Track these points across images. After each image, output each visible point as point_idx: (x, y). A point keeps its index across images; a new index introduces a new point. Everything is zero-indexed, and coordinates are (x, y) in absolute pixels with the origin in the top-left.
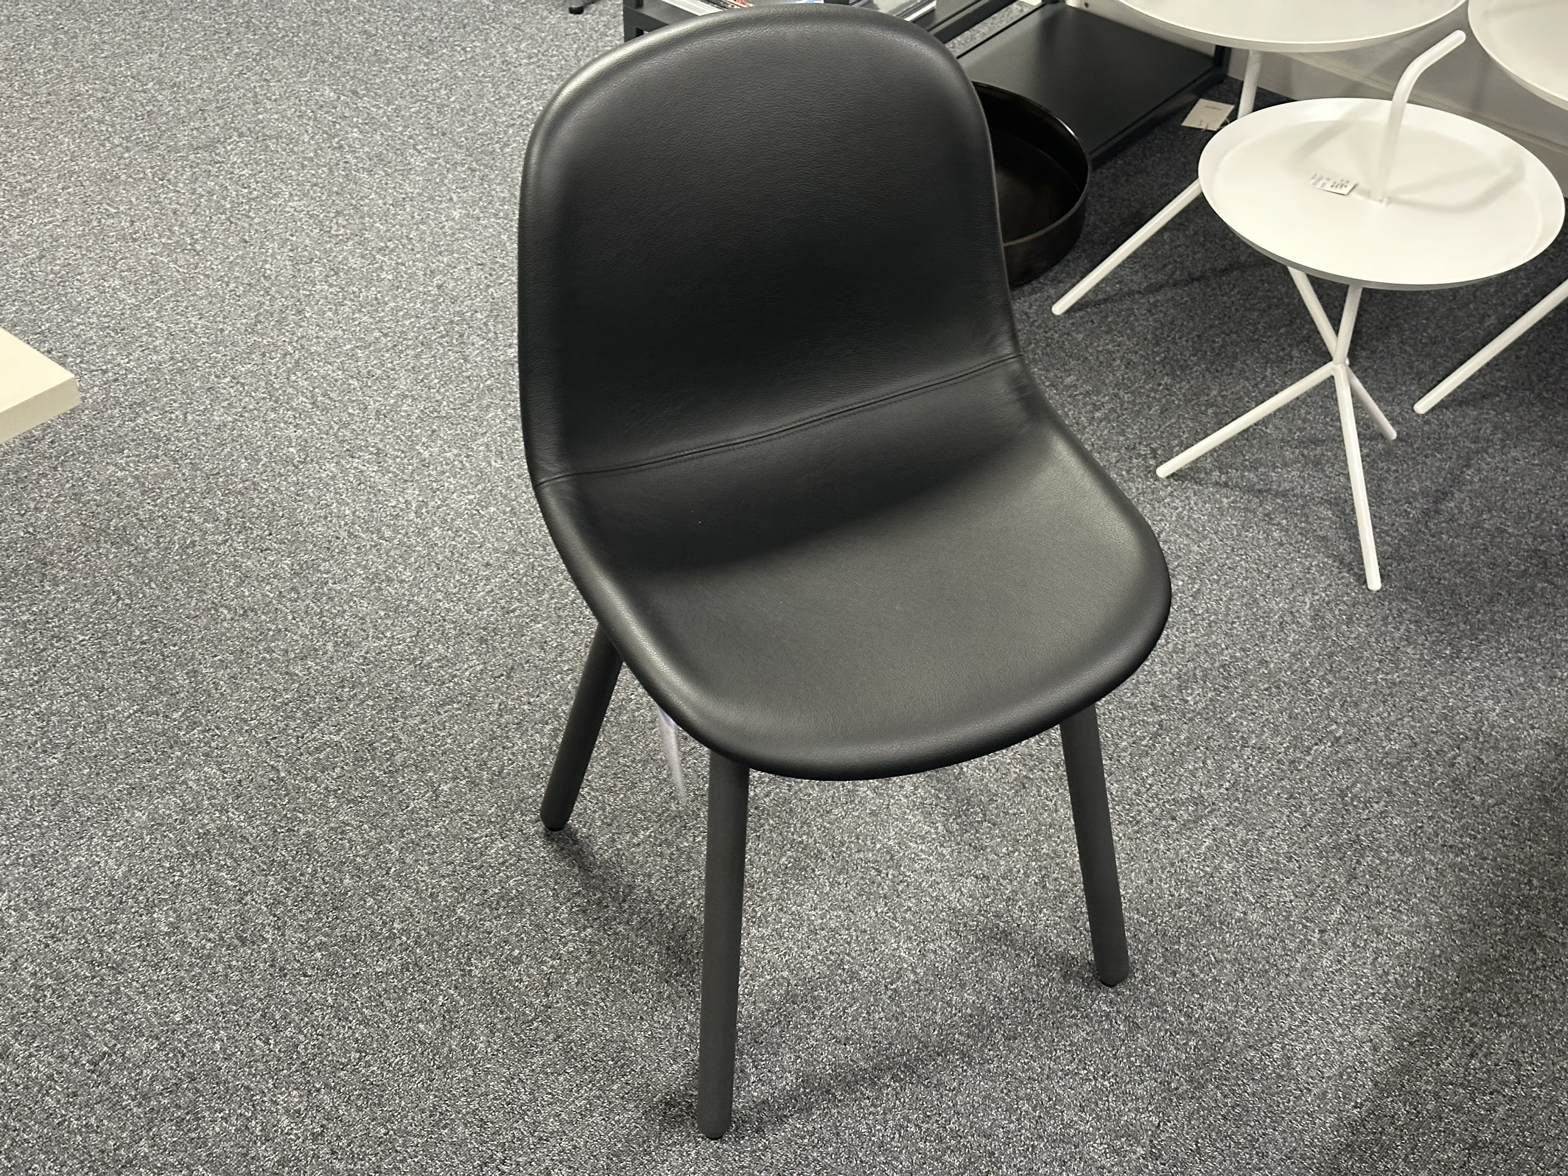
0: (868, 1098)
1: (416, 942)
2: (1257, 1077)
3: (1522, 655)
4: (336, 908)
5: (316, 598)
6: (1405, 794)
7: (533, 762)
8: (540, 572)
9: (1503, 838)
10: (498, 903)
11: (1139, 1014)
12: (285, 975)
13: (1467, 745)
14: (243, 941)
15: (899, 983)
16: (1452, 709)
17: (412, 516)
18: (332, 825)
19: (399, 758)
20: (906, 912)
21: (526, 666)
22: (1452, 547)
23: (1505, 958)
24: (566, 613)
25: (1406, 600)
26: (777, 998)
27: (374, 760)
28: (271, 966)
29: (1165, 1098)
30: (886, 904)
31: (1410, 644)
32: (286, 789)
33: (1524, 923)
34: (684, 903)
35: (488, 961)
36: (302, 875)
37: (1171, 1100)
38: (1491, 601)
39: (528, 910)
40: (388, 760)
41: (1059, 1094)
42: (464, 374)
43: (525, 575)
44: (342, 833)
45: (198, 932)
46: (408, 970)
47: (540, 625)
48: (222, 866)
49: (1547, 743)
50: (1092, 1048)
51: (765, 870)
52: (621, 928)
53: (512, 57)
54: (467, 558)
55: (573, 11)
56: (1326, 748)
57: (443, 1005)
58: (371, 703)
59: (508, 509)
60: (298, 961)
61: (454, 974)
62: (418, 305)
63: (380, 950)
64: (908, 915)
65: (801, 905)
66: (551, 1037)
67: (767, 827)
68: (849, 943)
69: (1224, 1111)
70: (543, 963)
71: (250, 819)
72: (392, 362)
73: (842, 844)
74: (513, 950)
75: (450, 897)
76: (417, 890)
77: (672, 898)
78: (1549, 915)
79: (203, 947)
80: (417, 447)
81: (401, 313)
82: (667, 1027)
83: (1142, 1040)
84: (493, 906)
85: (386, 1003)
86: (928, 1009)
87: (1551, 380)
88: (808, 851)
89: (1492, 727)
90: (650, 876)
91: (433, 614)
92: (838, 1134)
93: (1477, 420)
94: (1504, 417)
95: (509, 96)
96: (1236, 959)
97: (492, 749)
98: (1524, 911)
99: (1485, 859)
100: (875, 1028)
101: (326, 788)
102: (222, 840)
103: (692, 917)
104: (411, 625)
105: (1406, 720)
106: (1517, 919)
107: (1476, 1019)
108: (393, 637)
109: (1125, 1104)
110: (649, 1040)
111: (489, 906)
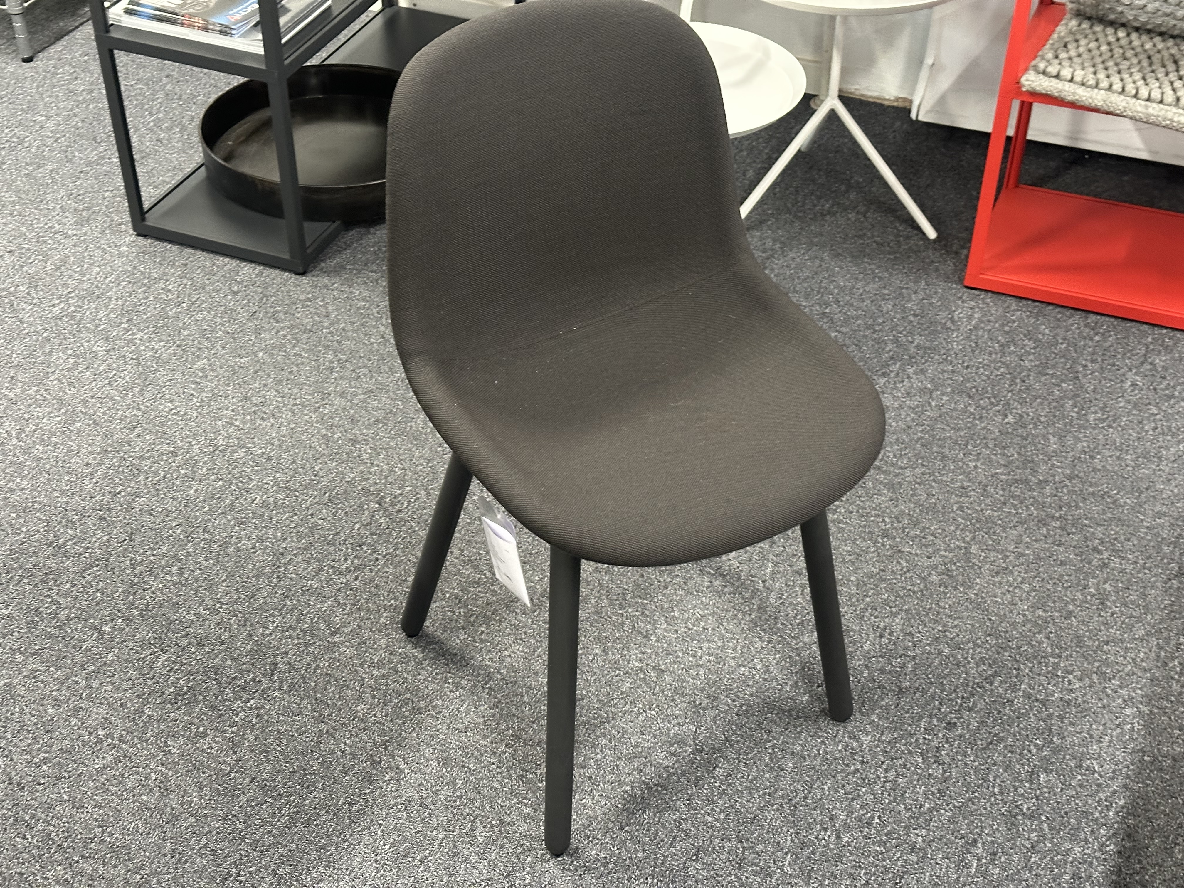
0: (493, 764)
1: (120, 741)
2: (751, 683)
4: (48, 732)
7: (171, 595)
8: (131, 461)
9: (859, 497)
10: (176, 699)
11: (661, 663)
15: (491, 683)
17: (15, 441)
18: (25, 674)
19: (62, 616)
20: (481, 634)
21: (143, 530)
23: (883, 571)
24: (162, 486)
26: (407, 714)
27: (42, 620)
28: (9, 784)
29: (695, 712)
30: (465, 633)
33: (888, 547)
34: (318, 666)
35: (181, 741)
37: (699, 712)
39: (201, 698)
40: (54, 618)
41: (624, 728)
42: (24, 332)
43: (120, 466)
44: (34, 677)
47: (144, 499)
50: (637, 692)
51: (371, 630)
52: (276, 693)
54: (70, 463)
55: (24, 60)
57: (156, 779)
58: (26, 581)
59: (91, 422)
60: (30, 775)
61: (158, 756)
63: (93, 753)
64: (483, 637)
66: (247, 780)
67: (363, 601)
69: (736, 710)
70: (225, 731)
74: (198, 728)
75: (136, 703)
76: (108, 704)
78: (902, 538)
82: (332, 752)
83: (668, 679)
84: (173, 701)
85: (111, 788)
86: (517, 695)
87: (800, 204)
90: (286, 653)
91: (55, 508)
92: (479, 793)
93: (761, 239)
94: (778, 233)
96: (714, 612)
97: (135, 593)
98: (885, 540)
99: (851, 512)
100: (484, 717)
101: (11, 649)
103: (327, 674)
104: (40, 519)
106: (883, 545)
107: (876, 613)
108: (28, 530)
109: (669, 722)
110: (322, 764)
111: (170, 702)
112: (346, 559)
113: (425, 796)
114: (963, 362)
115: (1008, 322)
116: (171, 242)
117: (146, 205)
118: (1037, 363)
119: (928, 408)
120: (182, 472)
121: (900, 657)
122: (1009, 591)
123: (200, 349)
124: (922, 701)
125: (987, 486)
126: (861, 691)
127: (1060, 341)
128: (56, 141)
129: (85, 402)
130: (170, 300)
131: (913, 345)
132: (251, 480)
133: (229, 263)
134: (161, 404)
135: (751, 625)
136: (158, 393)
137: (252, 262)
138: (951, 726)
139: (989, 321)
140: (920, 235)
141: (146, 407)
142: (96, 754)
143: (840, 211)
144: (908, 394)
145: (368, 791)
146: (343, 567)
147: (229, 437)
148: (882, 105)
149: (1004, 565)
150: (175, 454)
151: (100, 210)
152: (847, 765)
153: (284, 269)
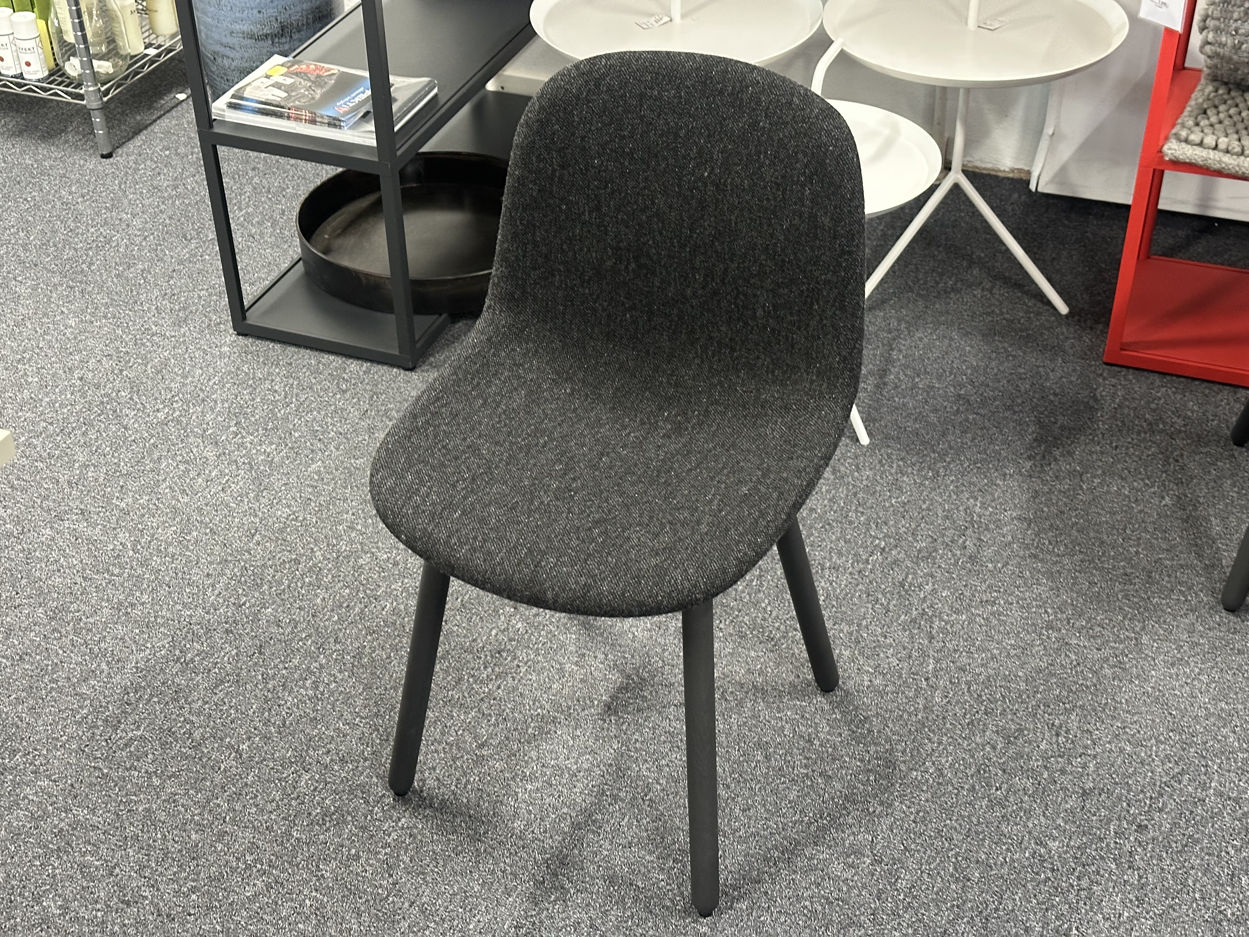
0: (662, 880)
1: (270, 866)
2: (925, 788)
3: (979, 465)
4: (194, 858)
5: (76, 633)
6: (943, 574)
7: (308, 711)
8: (253, 571)
9: (1017, 587)
10: (323, 820)
11: (827, 768)
12: (173, 919)
13: (969, 532)
14: (128, 904)
15: (651, 794)
16: (949, 511)
17: (131, 553)
18: (163, 798)
19: (197, 735)
20: (635, 743)
21: (272, 642)
22: (904, 405)
23: (1051, 665)
24: (287, 596)
25: (889, 446)
26: (566, 829)
27: (177, 741)
29: (869, 820)
30: (618, 742)
31: (903, 475)
32: (113, 781)
33: (1054, 639)
34: (468, 781)
35: (334, 864)
36: (154, 841)
37: (874, 821)
38: (944, 435)
39: (349, 818)
40: (188, 738)
41: (795, 839)
42: (129, 439)
43: (242, 576)
44: (174, 801)
45: (86, 906)
46: (272, 888)
47: (270, 610)
48: (85, 852)
49: (1019, 519)
50: (805, 800)
51: (520, 742)
53: (68, 199)
54: (190, 574)
55: (103, 156)
56: (877, 556)
57: (311, 906)
58: (156, 699)
59: (208, 531)
60: (180, 906)
61: (311, 880)
62: (69, 396)
63: (243, 879)
64: (638, 745)
65: (557, 759)
66: (407, 905)
67: (508, 711)
68: (603, 776)
70: (378, 853)
71: (93, 811)
72: (65, 443)
73: (569, 708)
74: (350, 850)
75: (284, 825)
77: (458, 780)
78: (1068, 630)
79: (96, 917)
80: (114, 501)
81: (57, 405)
82: (492, 872)
83: (838, 786)
84: (321, 822)
85: (265, 917)
87: (922, 282)
88: (546, 719)
89: (980, 517)
90: (434, 769)
91: (179, 622)
92: (651, 912)
93: (885, 319)
94: (901, 312)
95: (78, 227)
96: (877, 713)
97: (270, 709)
98: (1050, 632)
99: (1012, 604)
100: (647, 831)
101: (147, 772)
102: (77, 833)
103: (478, 789)
104: (164, 634)
105: (922, 525)
106: (1048, 638)
107: (1050, 710)
108: (153, 647)
109: (843, 832)
110: (483, 885)
111: (318, 824)
112: (486, 668)
113: (594, 917)
114: (1112, 443)
115: (1154, 399)
116: (273, 340)
117: (246, 304)
118: (1189, 441)
119: (1080, 492)
120: (307, 580)
121: (1080, 756)
122: (1187, 683)
123: (312, 451)
124: (1108, 803)
125: (1151, 572)
126: (1043, 793)
127: (1211, 418)
128: (145, 239)
129: (199, 509)
130: (278, 400)
131: (1057, 426)
132: (379, 586)
133: (335, 361)
134: (278, 510)
135: (919, 726)
136: (275, 498)
137: (358, 358)
138: (1141, 828)
139: (1133, 398)
140: (1052, 310)
141: (263, 513)
142: (246, 881)
143: (965, 287)
144: (1057, 477)
145: (534, 913)
146: (485, 676)
147: (352, 542)
148: (996, 177)
149: (1179, 656)
150: (297, 562)
151: (197, 310)
152: (1037, 874)
153: (393, 365)
